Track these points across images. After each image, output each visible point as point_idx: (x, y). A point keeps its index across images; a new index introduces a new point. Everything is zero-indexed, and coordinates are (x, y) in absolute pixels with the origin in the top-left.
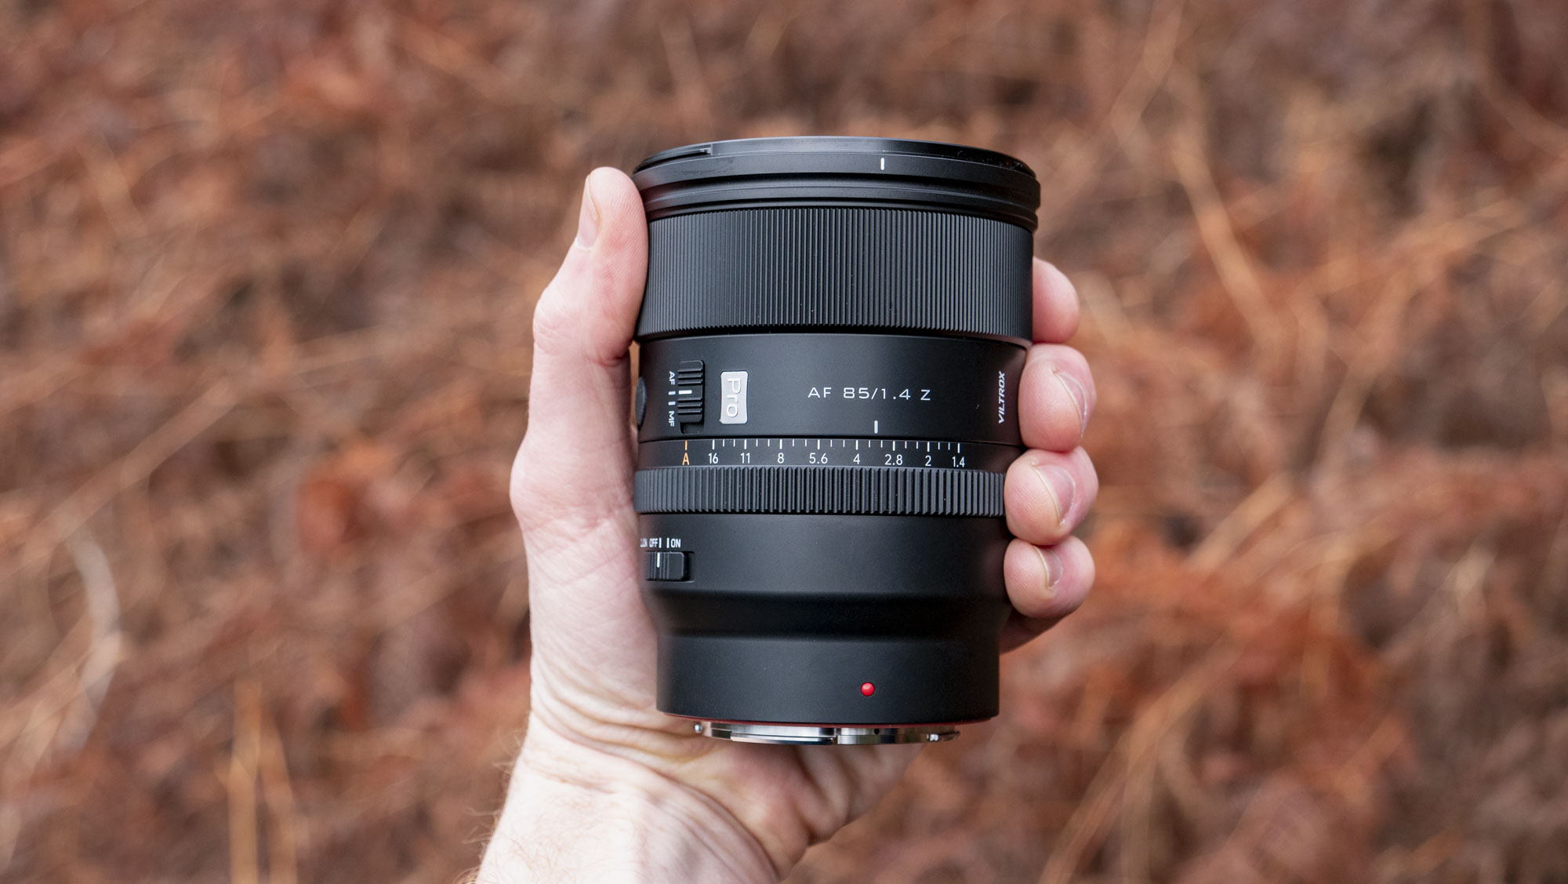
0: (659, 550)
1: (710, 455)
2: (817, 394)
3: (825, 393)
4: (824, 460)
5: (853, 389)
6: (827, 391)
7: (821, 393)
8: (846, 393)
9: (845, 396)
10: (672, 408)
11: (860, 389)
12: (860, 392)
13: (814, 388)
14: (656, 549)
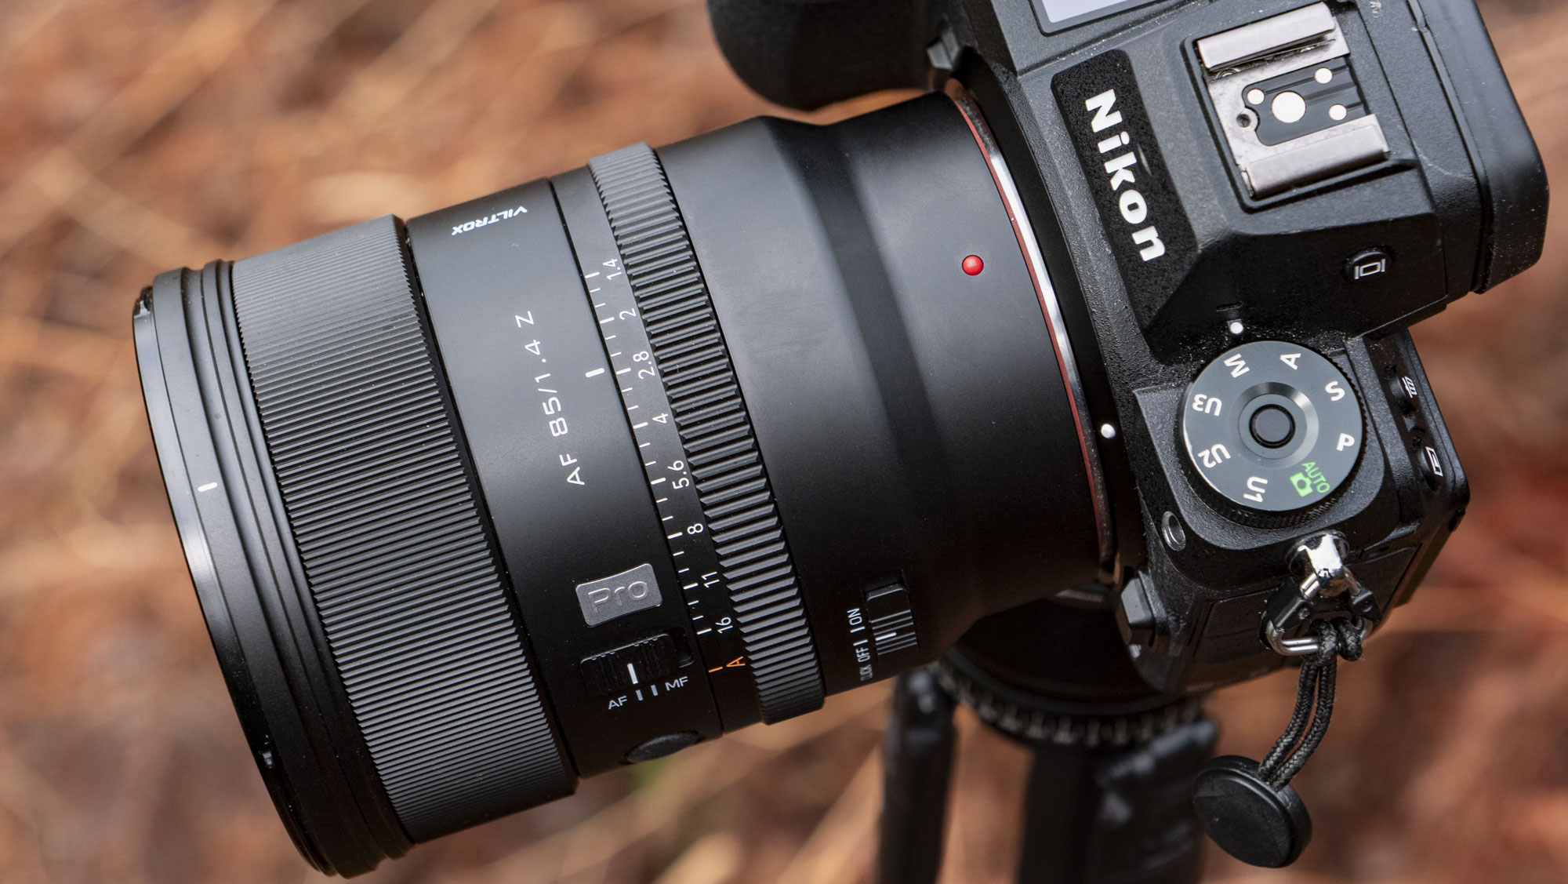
0: (872, 641)
1: (720, 631)
2: (575, 473)
3: (570, 462)
4: (678, 465)
5: (551, 423)
6: (566, 460)
7: (571, 468)
8: (560, 432)
9: (566, 431)
10: (662, 688)
11: (547, 413)
12: (553, 412)
13: (569, 480)
14: (871, 646)
